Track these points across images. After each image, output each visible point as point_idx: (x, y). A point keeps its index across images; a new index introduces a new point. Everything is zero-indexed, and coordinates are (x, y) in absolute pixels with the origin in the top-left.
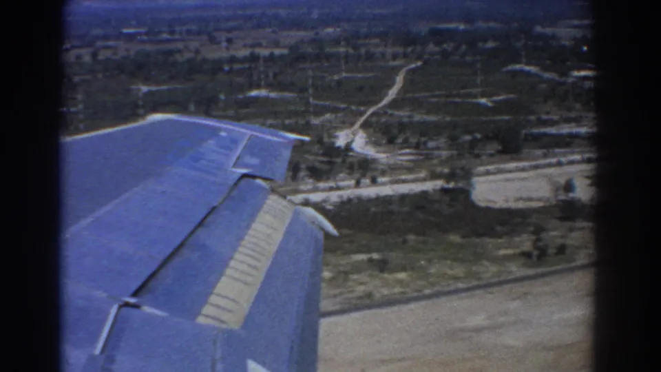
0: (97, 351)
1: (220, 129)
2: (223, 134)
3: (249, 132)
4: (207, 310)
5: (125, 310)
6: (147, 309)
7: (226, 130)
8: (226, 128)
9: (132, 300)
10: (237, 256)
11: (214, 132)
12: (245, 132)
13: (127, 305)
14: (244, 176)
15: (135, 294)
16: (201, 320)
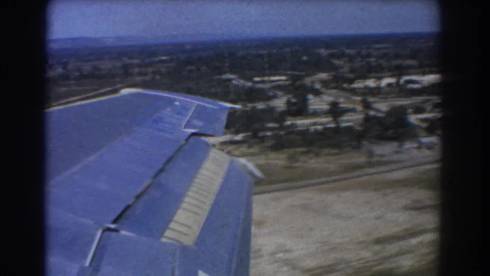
0: (87, 263)
1: (175, 100)
2: (177, 103)
3: (197, 102)
4: (168, 233)
5: (107, 233)
6: (123, 232)
7: (179, 101)
8: (179, 99)
9: (113, 226)
10: (190, 193)
11: (171, 101)
12: (194, 102)
13: (109, 229)
14: (193, 134)
15: (114, 222)
16: (164, 240)
